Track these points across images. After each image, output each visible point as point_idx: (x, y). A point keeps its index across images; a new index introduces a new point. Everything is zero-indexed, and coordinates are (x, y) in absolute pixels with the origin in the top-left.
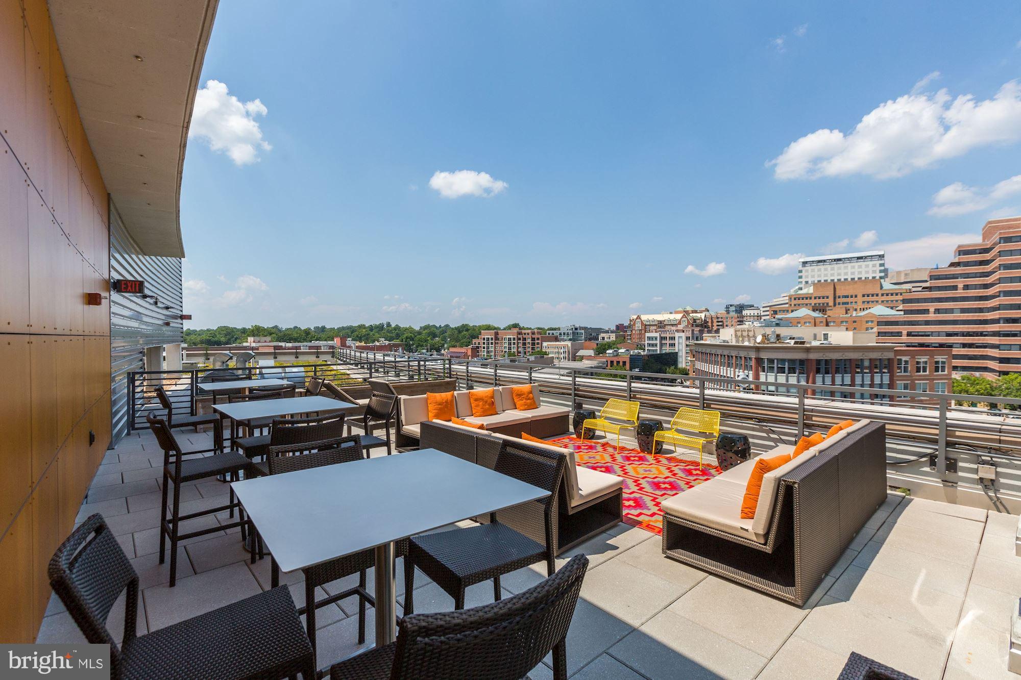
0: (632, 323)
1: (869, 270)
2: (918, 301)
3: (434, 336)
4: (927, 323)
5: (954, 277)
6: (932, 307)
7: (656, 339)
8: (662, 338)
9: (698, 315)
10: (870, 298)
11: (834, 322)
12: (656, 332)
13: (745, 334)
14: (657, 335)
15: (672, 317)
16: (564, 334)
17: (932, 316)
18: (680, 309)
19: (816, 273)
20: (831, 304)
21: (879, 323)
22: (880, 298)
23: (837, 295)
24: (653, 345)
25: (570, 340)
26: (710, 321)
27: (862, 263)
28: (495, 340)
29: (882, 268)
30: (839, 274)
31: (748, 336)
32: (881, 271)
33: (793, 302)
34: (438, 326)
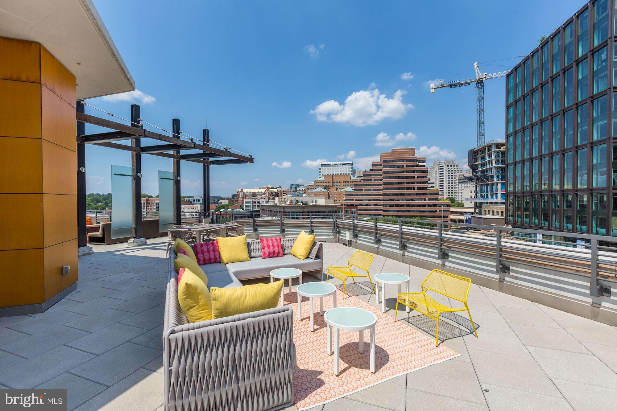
0: (238, 194)
1: (347, 170)
2: (359, 185)
3: (98, 201)
4: (362, 195)
5: (371, 175)
6: (364, 188)
7: (250, 203)
8: (253, 203)
9: (274, 190)
10: (346, 184)
11: (332, 194)
12: (250, 199)
13: (283, 200)
14: (251, 200)
15: (260, 190)
16: (197, 200)
17: (364, 192)
18: (265, 186)
19: (327, 170)
20: (331, 185)
21: (346, 195)
22: (350, 184)
23: (334, 181)
24: (248, 206)
25: (200, 204)
26: (280, 193)
27: (344, 167)
28: (147, 204)
29: (352, 170)
30: (336, 172)
31: (285, 201)
32: (351, 171)
33: (316, 184)
34: (102, 194)
